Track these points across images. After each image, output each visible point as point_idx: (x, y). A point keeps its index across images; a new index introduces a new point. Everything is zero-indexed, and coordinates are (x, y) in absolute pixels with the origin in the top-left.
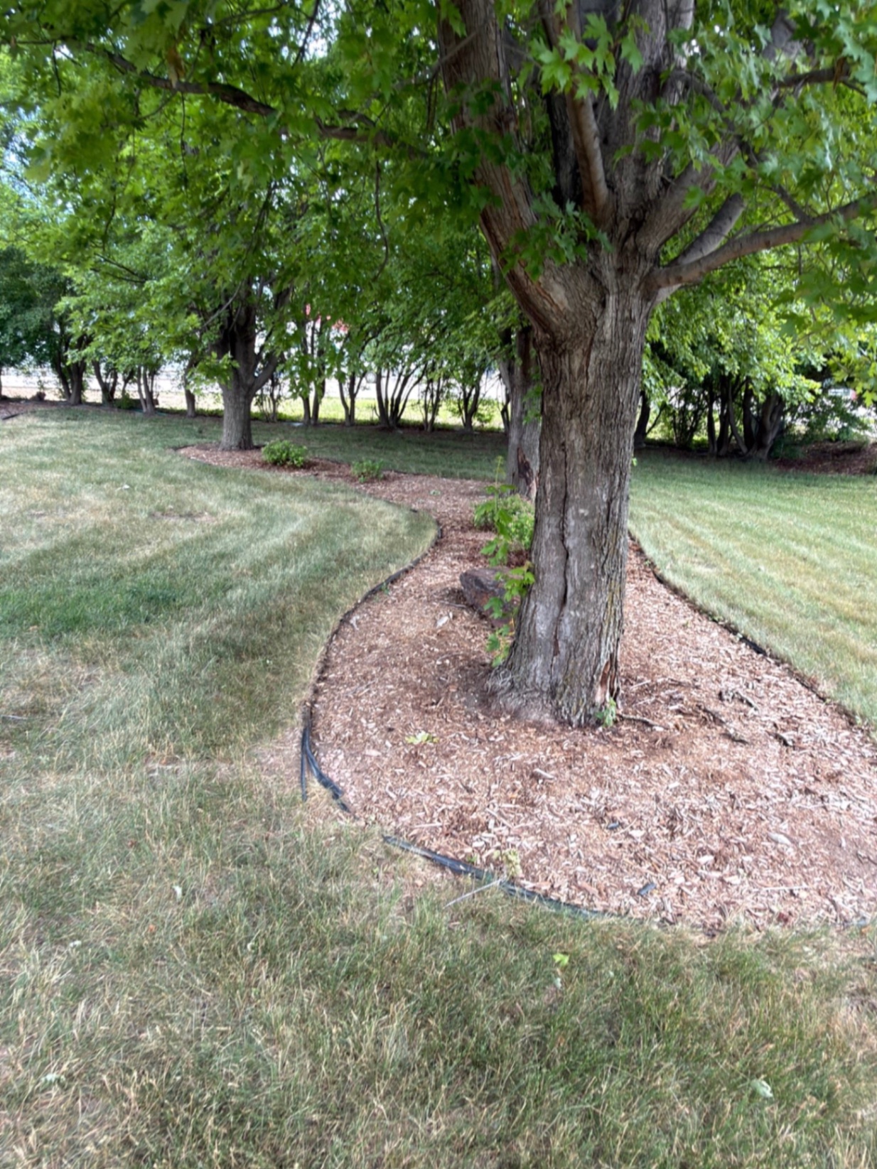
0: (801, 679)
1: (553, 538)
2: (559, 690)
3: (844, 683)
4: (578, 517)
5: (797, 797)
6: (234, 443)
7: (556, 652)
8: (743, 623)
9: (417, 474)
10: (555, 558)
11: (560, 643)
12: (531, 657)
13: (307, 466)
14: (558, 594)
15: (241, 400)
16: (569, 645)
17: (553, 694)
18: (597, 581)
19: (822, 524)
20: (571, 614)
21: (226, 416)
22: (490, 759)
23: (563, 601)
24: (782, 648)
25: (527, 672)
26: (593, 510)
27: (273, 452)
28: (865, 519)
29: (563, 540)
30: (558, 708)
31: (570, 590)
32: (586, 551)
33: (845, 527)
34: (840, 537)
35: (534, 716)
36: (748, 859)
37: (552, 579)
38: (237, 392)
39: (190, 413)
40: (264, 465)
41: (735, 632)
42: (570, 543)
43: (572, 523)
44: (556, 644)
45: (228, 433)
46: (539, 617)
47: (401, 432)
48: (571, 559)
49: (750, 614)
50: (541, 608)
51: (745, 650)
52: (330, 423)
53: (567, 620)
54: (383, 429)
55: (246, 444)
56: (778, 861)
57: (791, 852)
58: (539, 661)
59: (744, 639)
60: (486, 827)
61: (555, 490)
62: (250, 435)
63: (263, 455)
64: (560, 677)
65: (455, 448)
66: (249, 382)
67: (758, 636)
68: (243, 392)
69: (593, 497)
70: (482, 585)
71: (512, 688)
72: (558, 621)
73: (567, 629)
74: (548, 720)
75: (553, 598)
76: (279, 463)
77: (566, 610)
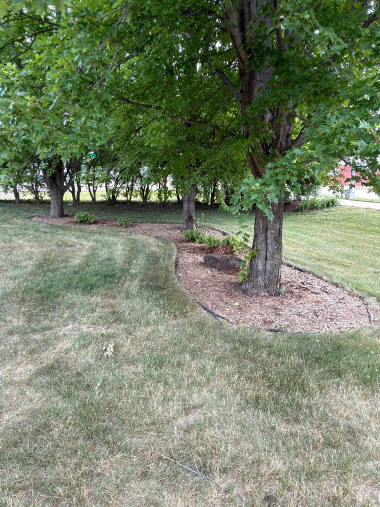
0: (318, 277)
1: (263, 240)
2: (267, 286)
3: (330, 277)
4: (271, 233)
5: (339, 304)
6: (57, 214)
7: (266, 274)
8: (292, 263)
9: (141, 223)
10: (264, 246)
11: (267, 272)
12: (258, 277)
13: (96, 222)
14: (265, 257)
15: (59, 196)
16: (269, 272)
17: (265, 287)
18: (277, 251)
19: (291, 230)
20: (269, 262)
21: (52, 203)
22: (261, 306)
23: (266, 259)
24: (309, 269)
25: (257, 282)
26: (275, 231)
27: (80, 218)
28: (302, 228)
29: (266, 240)
30: (269, 291)
31: (268, 255)
32: (274, 243)
33: (298, 231)
34: (298, 234)
35: (263, 294)
36: (338, 318)
37: (263, 253)
38: (57, 193)
39: (17, 202)
40: (76, 223)
41: (291, 266)
42: (268, 241)
43: (269, 235)
44: (265, 272)
45: (54, 210)
46: (259, 264)
47: (117, 205)
48: (269, 246)
49: (292, 260)
50: (260, 262)
51: (297, 271)
52: (84, 203)
53: (268, 264)
54: (110, 204)
55: (62, 215)
56: (344, 318)
57: (345, 315)
58: (260, 278)
59: (295, 268)
60: (273, 322)
61: (263, 226)
62: (63, 211)
63: (76, 219)
64: (267, 282)
65: (145, 211)
66: (62, 188)
67: (300, 266)
68: (60, 192)
69: (276, 227)
70: (216, 259)
71: (253, 287)
72: (265, 265)
73: (268, 267)
74: (267, 294)
75: (263, 258)
76: (83, 222)
77: (267, 261)
